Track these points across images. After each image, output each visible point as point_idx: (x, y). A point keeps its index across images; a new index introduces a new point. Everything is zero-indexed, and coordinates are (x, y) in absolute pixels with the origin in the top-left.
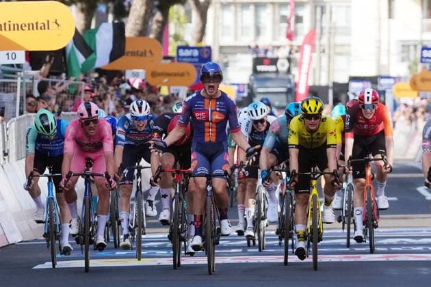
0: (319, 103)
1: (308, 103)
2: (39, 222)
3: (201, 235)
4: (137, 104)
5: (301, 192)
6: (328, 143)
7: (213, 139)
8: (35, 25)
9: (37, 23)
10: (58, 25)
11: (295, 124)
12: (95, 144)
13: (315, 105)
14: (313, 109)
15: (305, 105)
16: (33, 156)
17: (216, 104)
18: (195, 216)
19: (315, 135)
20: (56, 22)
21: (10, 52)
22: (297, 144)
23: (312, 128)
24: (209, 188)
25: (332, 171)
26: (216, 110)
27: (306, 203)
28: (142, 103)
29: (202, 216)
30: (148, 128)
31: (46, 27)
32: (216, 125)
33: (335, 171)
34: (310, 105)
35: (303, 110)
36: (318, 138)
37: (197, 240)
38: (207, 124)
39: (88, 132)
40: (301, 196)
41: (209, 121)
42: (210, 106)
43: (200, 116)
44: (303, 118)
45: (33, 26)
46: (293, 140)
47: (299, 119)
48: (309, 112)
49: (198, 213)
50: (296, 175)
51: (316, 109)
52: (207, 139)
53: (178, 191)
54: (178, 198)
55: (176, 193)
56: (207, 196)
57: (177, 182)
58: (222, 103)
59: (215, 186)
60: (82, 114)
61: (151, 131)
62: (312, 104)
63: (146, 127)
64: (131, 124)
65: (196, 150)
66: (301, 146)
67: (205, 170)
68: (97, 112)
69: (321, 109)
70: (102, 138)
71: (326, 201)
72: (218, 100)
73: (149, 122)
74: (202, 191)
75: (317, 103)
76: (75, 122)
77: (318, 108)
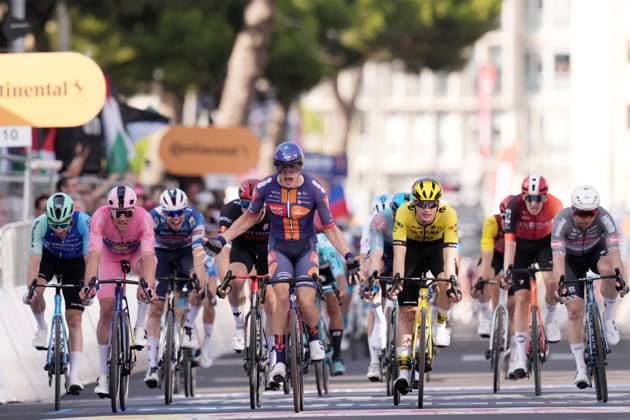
0: (437, 187)
1: (422, 186)
2: (39, 348)
3: (284, 362)
4: (170, 194)
5: (407, 305)
6: (445, 241)
7: (296, 236)
8: (45, 89)
9: (48, 87)
10: (80, 88)
11: (403, 213)
12: (130, 243)
13: (431, 189)
14: (428, 194)
15: (418, 188)
16: (40, 259)
17: (297, 195)
18: (276, 336)
19: (428, 229)
20: (77, 85)
21: (9, 129)
22: (405, 240)
23: (425, 219)
24: (293, 298)
25: (449, 277)
26: (297, 204)
27: (412, 320)
28: (175, 193)
29: (284, 336)
30: (186, 228)
31: (62, 92)
32: (299, 222)
34: (424, 188)
35: (414, 196)
36: (432, 232)
37: (280, 368)
39: (119, 226)
40: (406, 309)
41: (288, 217)
42: (289, 199)
43: (275, 210)
44: (414, 206)
45: (43, 91)
46: (399, 235)
47: (409, 208)
48: (423, 198)
49: (280, 333)
50: (400, 279)
51: (432, 194)
52: (288, 236)
53: (254, 304)
54: (255, 313)
55: (252, 307)
56: (291, 308)
57: (252, 293)
58: (305, 193)
59: (301, 296)
60: (111, 202)
61: (190, 232)
62: (428, 187)
63: (183, 226)
64: (162, 221)
65: (275, 249)
66: (409, 243)
67: (287, 275)
68: (132, 202)
69: (438, 195)
70: (140, 234)
71: (439, 317)
72: (299, 189)
73: (188, 218)
74: (284, 302)
75: (434, 186)
76: (104, 210)
77: (435, 193)
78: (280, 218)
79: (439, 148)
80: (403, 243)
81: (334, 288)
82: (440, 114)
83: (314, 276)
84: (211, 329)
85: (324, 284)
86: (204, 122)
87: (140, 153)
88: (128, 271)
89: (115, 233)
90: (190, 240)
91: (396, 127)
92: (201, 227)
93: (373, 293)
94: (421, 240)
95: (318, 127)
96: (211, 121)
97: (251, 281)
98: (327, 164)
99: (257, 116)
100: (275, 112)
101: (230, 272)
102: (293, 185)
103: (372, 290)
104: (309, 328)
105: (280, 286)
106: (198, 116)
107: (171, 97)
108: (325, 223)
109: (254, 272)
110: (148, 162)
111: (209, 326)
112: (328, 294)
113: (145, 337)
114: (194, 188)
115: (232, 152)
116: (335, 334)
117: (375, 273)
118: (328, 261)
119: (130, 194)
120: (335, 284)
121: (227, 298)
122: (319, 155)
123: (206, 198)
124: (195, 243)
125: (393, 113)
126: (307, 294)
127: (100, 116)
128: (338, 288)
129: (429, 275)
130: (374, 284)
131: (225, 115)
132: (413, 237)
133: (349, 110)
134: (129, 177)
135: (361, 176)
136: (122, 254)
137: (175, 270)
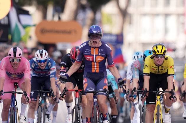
0: (164, 48)
1: (157, 47)
4: (40, 52)
5: (150, 103)
6: (168, 74)
7: (97, 71)
11: (148, 61)
12: (19, 74)
14: (160, 51)
15: (155, 49)
17: (99, 51)
18: (87, 118)
19: (160, 68)
22: (149, 73)
23: (159, 63)
24: (95, 100)
25: (170, 91)
26: (98, 55)
28: (42, 52)
29: (91, 118)
30: (47, 68)
32: (99, 64)
33: (172, 90)
34: (158, 48)
35: (153, 52)
38: (93, 63)
39: (14, 66)
40: (150, 106)
41: (94, 62)
42: (94, 52)
43: (88, 58)
44: (153, 57)
46: (146, 70)
47: (151, 58)
48: (157, 53)
49: (89, 117)
50: (147, 92)
51: (162, 51)
52: (93, 71)
53: (77, 103)
54: (77, 107)
55: (76, 104)
56: (94, 105)
57: (76, 98)
58: (102, 50)
59: (99, 99)
60: (10, 55)
61: (49, 70)
62: (160, 48)
63: (46, 67)
64: (36, 64)
65: (87, 77)
66: (151, 74)
67: (92, 89)
68: (20, 55)
69: (165, 52)
70: (24, 70)
71: (166, 110)
72: (99, 48)
73: (48, 63)
74: (91, 102)
75: (162, 48)
76: (7, 59)
77: (163, 51)
78: (90, 62)
79: (166, 31)
80: (148, 75)
81: (113, 95)
82: (167, 15)
83: (105, 90)
84: (56, 113)
85: (110, 93)
86: (56, 19)
87: (27, 33)
88: (17, 87)
89: (12, 69)
90: (49, 73)
91: (146, 21)
92: (54, 67)
93: (133, 98)
94: (157, 73)
95: (110, 21)
96: (59, 18)
97: (75, 92)
98: (114, 38)
99: (81, 15)
100: (89, 14)
101: (65, 88)
102: (97, 45)
103: (133, 97)
104: (103, 115)
105: (88, 94)
106: (53, 16)
107: (41, 7)
108: (110, 64)
109: (77, 88)
110: (30, 37)
111: (55, 112)
112: (111, 98)
113: (25, 120)
114: (51, 49)
115: (69, 32)
116: (113, 117)
117: (135, 89)
118: (111, 82)
119: (19, 51)
120: (114, 93)
121: (64, 100)
122: (110, 34)
123: (57, 54)
124: (52, 74)
125: (145, 15)
126: (102, 98)
127: (8, 16)
128: (115, 95)
129: (161, 89)
130: (134, 94)
131: (66, 16)
132: (153, 72)
133: (124, 13)
134: (21, 44)
135: (130, 44)
136: (15, 79)
137: (42, 87)
